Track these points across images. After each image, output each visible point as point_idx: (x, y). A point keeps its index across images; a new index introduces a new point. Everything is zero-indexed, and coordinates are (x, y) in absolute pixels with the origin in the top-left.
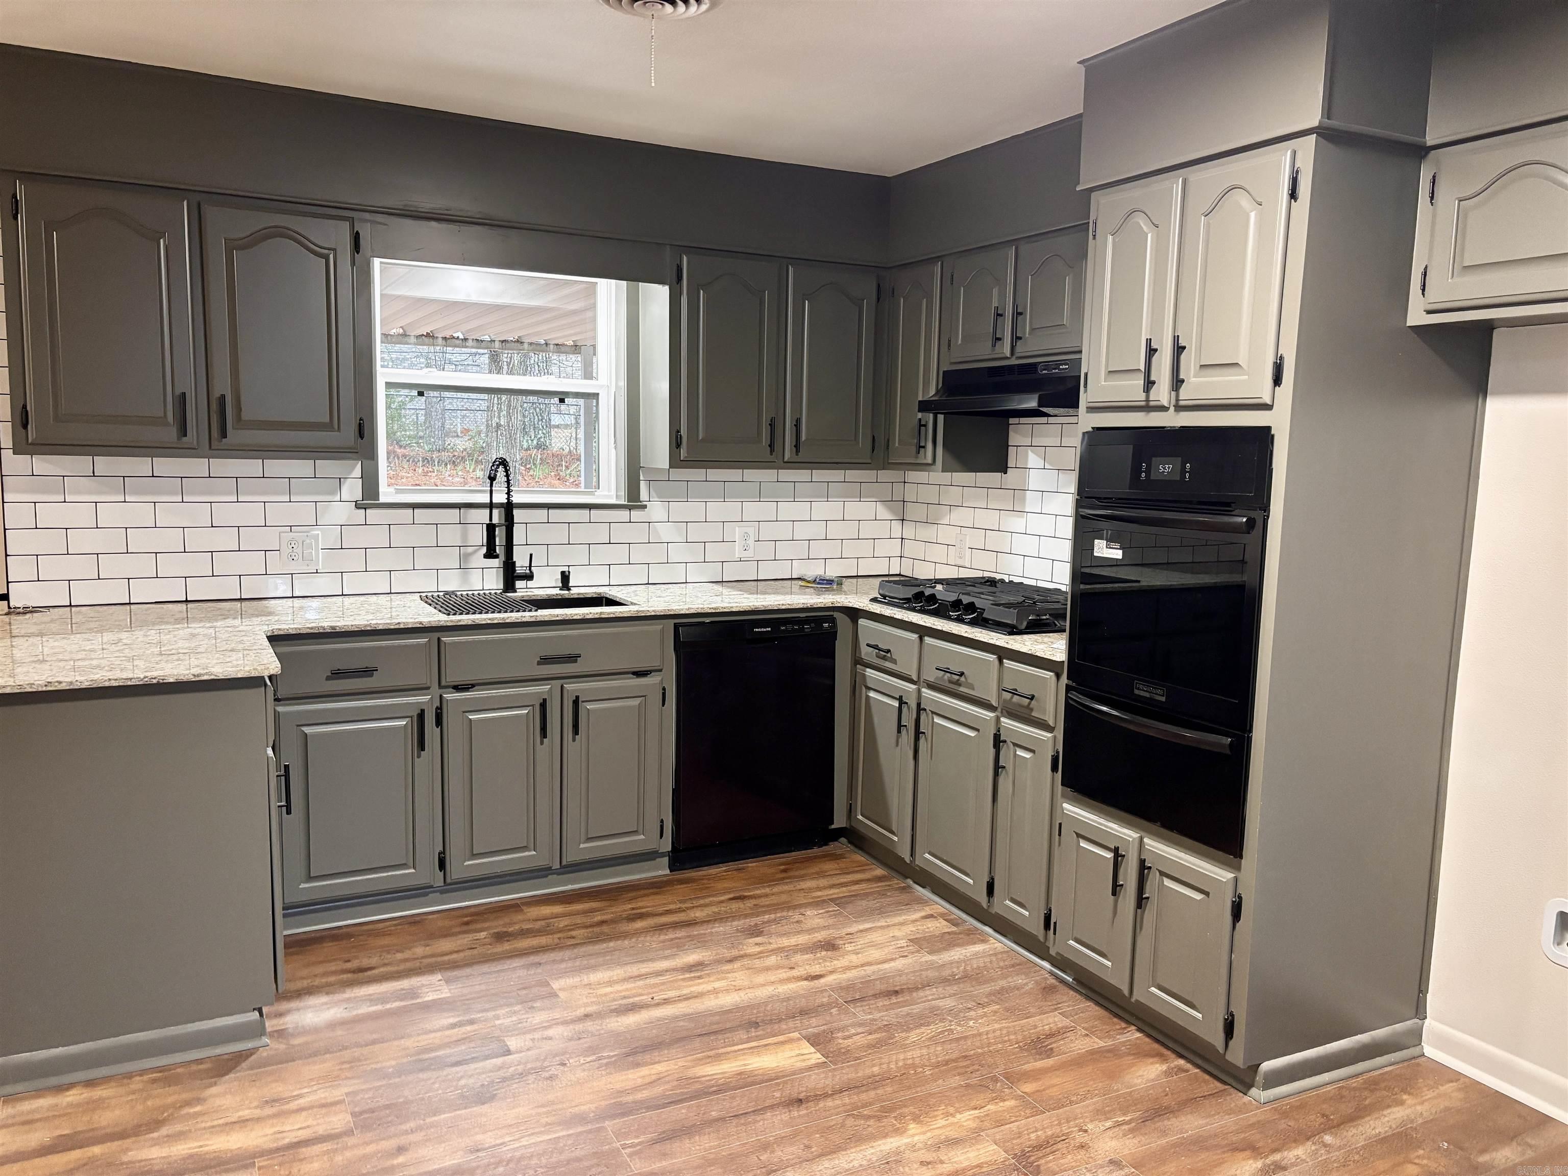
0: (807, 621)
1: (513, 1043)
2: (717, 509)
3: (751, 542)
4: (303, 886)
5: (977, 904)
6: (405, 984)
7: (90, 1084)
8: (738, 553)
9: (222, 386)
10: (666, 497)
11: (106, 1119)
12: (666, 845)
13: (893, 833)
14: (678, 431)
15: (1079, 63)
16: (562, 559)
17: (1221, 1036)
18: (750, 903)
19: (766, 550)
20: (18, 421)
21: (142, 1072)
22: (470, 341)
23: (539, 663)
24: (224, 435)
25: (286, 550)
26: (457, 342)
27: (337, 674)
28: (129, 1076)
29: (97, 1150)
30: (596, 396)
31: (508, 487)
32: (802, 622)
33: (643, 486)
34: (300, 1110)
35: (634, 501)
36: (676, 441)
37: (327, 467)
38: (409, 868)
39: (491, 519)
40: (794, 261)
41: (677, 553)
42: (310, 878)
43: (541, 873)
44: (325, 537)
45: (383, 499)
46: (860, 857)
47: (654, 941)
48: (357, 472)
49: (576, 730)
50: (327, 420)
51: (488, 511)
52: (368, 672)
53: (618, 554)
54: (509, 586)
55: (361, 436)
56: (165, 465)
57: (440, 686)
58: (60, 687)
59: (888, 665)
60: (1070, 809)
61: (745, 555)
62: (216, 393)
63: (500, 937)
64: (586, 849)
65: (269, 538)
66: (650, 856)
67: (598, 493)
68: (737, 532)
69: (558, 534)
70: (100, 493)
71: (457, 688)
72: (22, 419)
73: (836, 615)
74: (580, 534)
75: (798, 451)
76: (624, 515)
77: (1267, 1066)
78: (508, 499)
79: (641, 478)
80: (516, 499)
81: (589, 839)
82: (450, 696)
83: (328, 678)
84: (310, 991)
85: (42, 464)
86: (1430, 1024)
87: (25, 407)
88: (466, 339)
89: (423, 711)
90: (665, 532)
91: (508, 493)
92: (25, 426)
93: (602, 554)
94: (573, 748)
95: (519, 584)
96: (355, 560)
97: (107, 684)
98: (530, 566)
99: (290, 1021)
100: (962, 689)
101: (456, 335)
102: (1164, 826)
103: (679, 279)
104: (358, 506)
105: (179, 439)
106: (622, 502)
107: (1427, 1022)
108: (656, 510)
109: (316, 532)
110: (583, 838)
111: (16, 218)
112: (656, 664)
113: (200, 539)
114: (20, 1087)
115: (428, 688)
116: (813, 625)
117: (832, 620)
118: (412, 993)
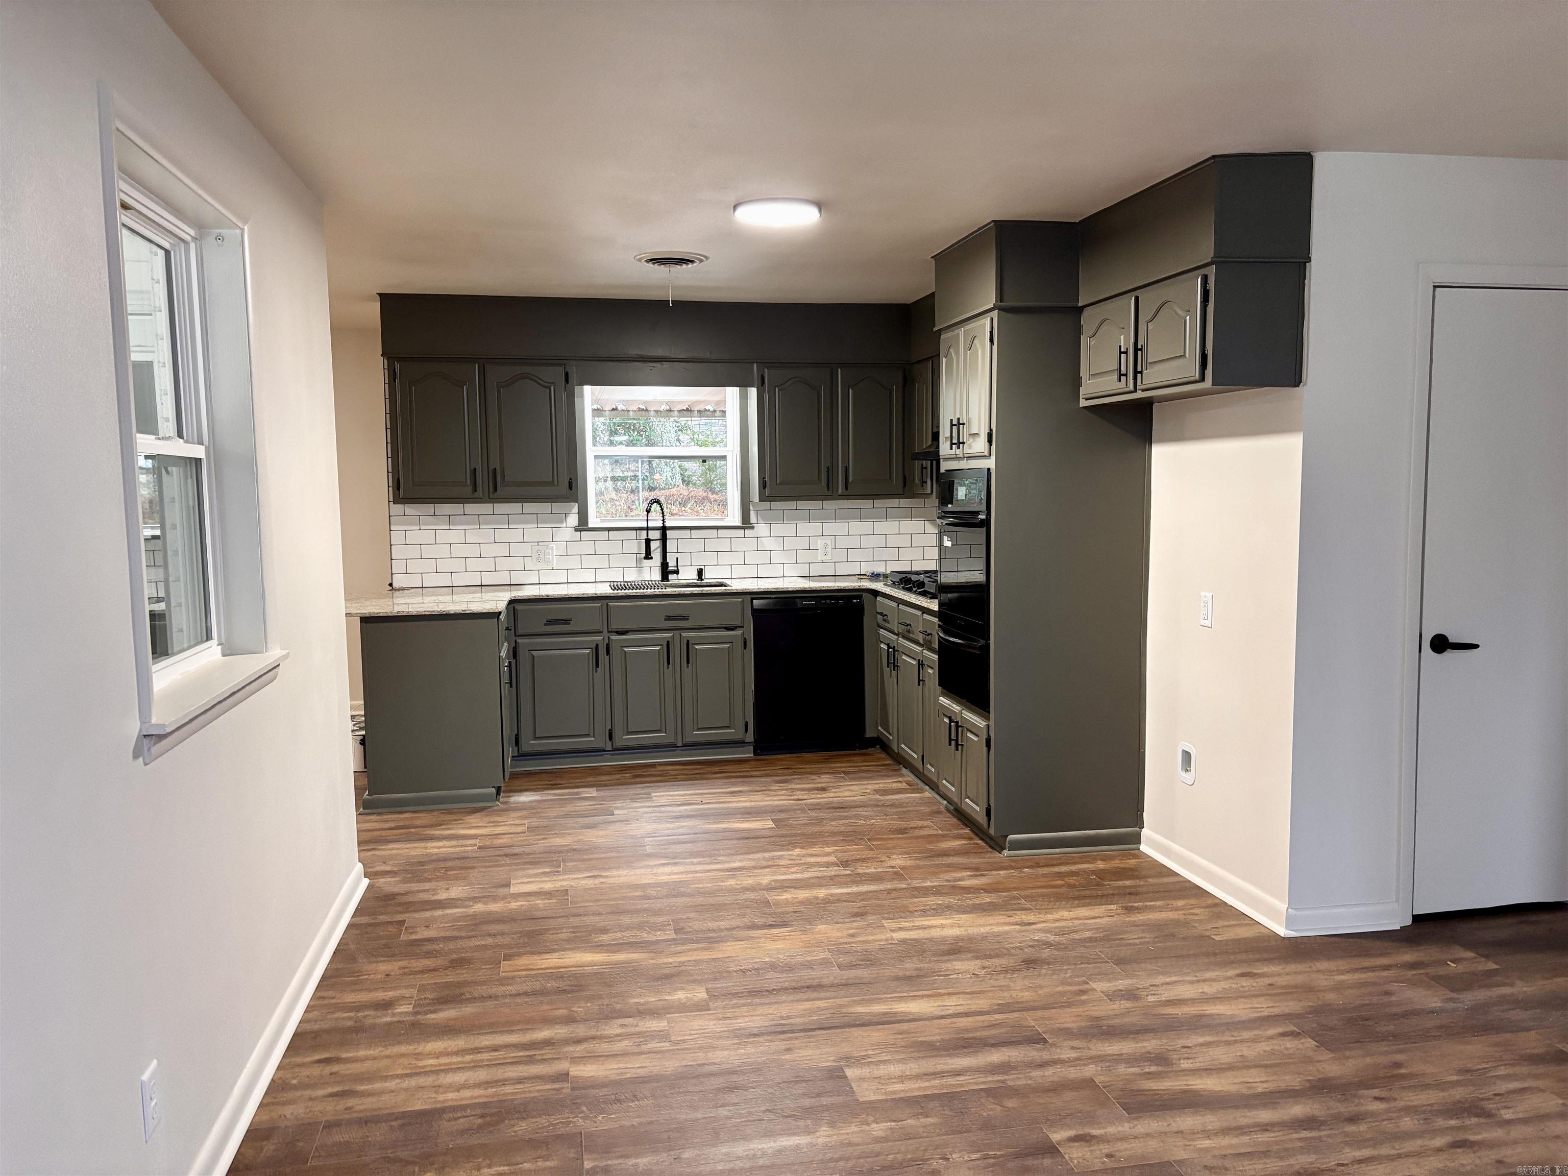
0: (842, 598)
1: (616, 812)
2: (805, 528)
3: (829, 550)
4: (532, 742)
5: (917, 769)
6: (576, 790)
7: (414, 812)
8: (820, 557)
9: (495, 463)
10: (768, 520)
11: (418, 822)
12: (750, 737)
13: (890, 735)
14: (764, 478)
15: (932, 257)
16: (699, 562)
17: (986, 818)
18: (791, 771)
19: (841, 555)
20: (396, 487)
21: (439, 810)
22: (718, 412)
23: (665, 620)
24: (495, 490)
25: (535, 556)
26: (708, 413)
27: (550, 622)
28: (433, 811)
29: (413, 830)
30: (724, 458)
31: (663, 516)
32: (836, 598)
33: (753, 514)
34: (505, 825)
35: (746, 524)
36: (763, 484)
37: (557, 507)
38: (591, 737)
39: (647, 536)
40: (843, 365)
41: (777, 557)
42: (536, 738)
43: (669, 747)
44: (556, 549)
45: (590, 526)
46: (883, 755)
47: (720, 782)
48: (575, 509)
49: (688, 662)
50: (551, 479)
51: (646, 532)
52: (567, 621)
53: (738, 558)
54: (665, 577)
55: (571, 488)
56: (471, 508)
57: (609, 632)
58: (403, 614)
59: (887, 625)
60: (944, 700)
61: (825, 558)
62: (492, 468)
63: (635, 776)
64: (699, 735)
65: (526, 549)
66: (740, 743)
67: (727, 519)
68: (820, 543)
69: (698, 545)
70: (437, 524)
71: (619, 633)
72: (397, 486)
73: (864, 594)
74: (712, 545)
75: (847, 489)
76: (740, 533)
77: (1011, 837)
78: (663, 524)
79: (751, 508)
80: (668, 524)
81: (699, 729)
82: (614, 637)
83: (545, 624)
84: (526, 790)
85: (410, 509)
86: (1145, 832)
87: (399, 479)
88: (715, 411)
89: (597, 645)
90: (768, 543)
91: (663, 520)
92: (399, 489)
93: (726, 558)
94: (687, 671)
95: (671, 577)
96: (574, 562)
97: (423, 613)
98: (677, 566)
99: (513, 799)
100: (911, 635)
101: (707, 408)
102: (968, 701)
103: (763, 383)
104: (576, 530)
105: (473, 493)
106: (740, 524)
107: (1143, 830)
108: (762, 528)
109: (553, 545)
110: (696, 728)
111: (395, 381)
112: (738, 622)
113: (487, 550)
114: (383, 810)
115: (602, 632)
116: (845, 600)
117: (860, 597)
118: (577, 794)
